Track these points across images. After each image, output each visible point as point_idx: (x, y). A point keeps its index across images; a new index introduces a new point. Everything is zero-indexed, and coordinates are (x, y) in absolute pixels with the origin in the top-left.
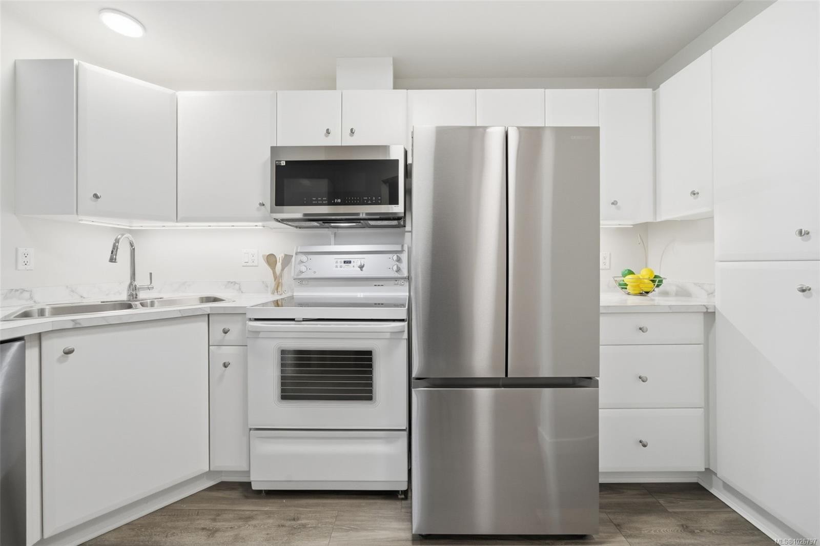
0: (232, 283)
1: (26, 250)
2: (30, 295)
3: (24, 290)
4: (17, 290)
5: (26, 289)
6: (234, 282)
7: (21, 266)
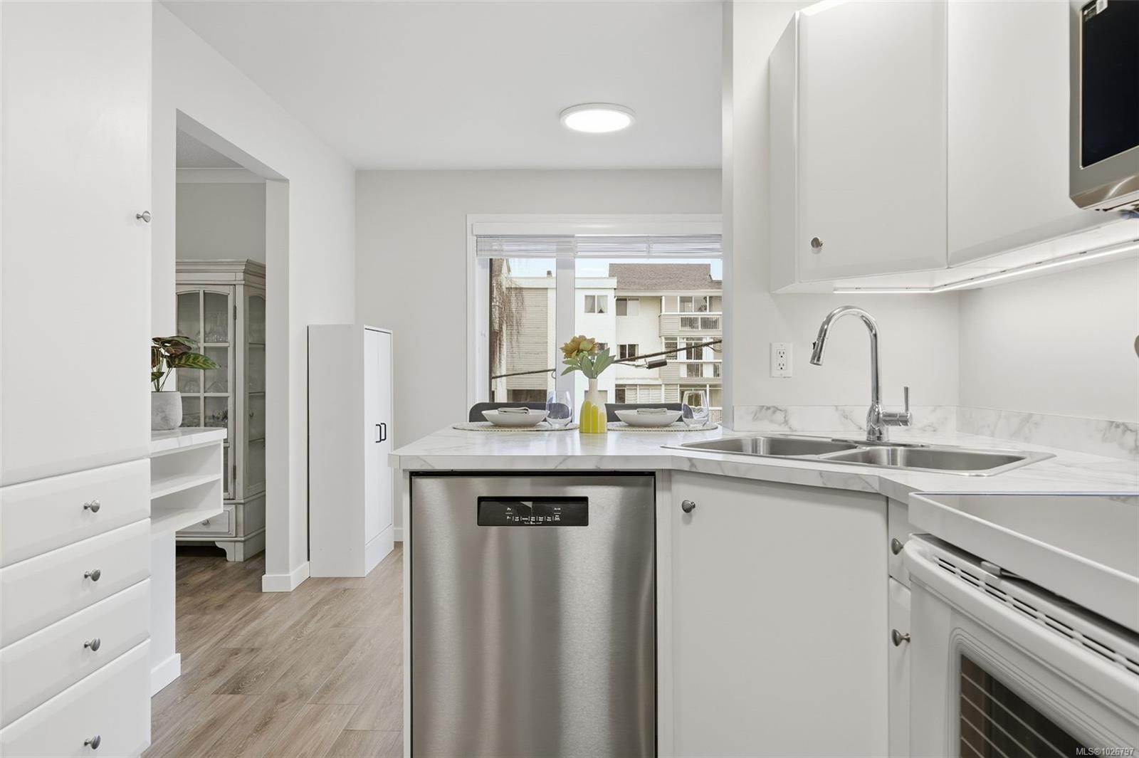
0: (1118, 426)
1: (782, 345)
2: (785, 418)
3: (777, 409)
4: (768, 408)
5: (780, 408)
6: (1123, 424)
7: (776, 372)
